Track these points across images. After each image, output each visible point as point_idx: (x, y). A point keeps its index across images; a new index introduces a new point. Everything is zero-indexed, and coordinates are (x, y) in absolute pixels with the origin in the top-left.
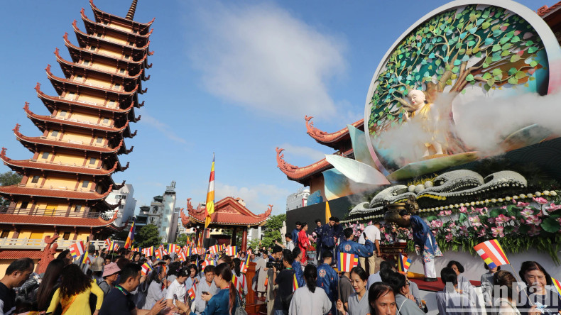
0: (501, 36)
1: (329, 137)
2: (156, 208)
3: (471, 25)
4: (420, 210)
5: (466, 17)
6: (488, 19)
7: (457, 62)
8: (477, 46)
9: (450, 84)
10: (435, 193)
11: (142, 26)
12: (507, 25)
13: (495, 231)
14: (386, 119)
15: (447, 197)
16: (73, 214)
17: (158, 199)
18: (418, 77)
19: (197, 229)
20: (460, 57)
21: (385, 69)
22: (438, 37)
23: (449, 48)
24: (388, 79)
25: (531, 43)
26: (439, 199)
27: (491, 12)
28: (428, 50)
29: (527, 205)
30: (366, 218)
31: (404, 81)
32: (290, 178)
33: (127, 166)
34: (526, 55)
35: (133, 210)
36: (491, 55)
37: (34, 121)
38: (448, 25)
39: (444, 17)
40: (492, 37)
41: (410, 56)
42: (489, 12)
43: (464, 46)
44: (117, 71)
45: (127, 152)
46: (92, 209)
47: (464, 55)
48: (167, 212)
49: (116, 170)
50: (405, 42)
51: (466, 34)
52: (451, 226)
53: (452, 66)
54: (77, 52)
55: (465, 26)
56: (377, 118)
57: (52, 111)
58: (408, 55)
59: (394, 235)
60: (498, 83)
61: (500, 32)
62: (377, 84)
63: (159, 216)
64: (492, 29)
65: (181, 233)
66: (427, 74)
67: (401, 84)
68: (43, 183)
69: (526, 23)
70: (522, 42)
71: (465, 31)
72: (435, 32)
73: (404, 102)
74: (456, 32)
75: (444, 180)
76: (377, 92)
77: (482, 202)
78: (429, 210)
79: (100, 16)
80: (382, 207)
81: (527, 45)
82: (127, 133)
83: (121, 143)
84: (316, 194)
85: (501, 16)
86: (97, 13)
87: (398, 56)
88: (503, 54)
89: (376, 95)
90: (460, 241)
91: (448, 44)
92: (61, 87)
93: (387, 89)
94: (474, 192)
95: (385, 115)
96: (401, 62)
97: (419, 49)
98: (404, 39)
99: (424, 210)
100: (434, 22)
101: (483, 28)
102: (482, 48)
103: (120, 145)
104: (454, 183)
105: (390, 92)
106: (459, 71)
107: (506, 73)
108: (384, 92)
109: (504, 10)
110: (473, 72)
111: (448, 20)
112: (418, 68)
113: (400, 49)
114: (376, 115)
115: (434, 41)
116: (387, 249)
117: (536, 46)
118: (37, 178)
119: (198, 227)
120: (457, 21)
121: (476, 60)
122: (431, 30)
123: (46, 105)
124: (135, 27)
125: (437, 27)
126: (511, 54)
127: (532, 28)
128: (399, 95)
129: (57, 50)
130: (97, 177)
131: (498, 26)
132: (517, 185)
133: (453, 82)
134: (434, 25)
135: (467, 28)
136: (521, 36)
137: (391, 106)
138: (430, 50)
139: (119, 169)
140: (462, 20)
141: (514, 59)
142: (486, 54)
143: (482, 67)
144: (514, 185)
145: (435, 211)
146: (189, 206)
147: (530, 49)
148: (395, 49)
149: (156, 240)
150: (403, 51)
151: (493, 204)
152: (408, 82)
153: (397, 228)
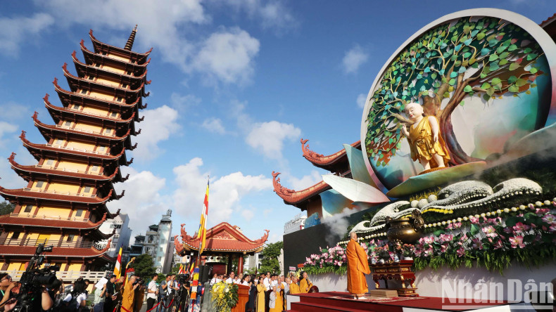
0: (498, 45)
1: (325, 160)
2: (151, 237)
3: (466, 37)
4: (426, 226)
5: (460, 30)
6: (482, 30)
7: (454, 74)
8: (473, 57)
9: (447, 96)
10: (440, 207)
11: (140, 56)
12: (502, 34)
13: (514, 241)
14: (384, 136)
15: (454, 210)
16: (65, 245)
17: (154, 228)
18: (414, 92)
19: (192, 256)
20: (456, 69)
21: (380, 86)
22: (432, 51)
23: (444, 61)
24: (384, 96)
25: (530, 50)
26: (446, 212)
27: (485, 23)
28: (423, 64)
29: (547, 211)
30: (367, 237)
31: (400, 96)
32: (287, 203)
33: (123, 194)
34: (525, 62)
35: (128, 240)
36: (488, 65)
37: (30, 150)
38: (442, 38)
39: (437, 31)
40: (488, 47)
41: (405, 71)
42: (483, 23)
43: (460, 58)
44: (114, 100)
45: (123, 180)
46: (85, 238)
47: (460, 67)
48: (163, 241)
49: (111, 199)
50: (399, 59)
51: (461, 46)
52: (462, 239)
53: (448, 78)
54: (76, 81)
55: (459, 39)
56: (373, 135)
57: (48, 139)
58: (402, 70)
59: (399, 253)
60: (498, 93)
61: (496, 42)
62: (373, 101)
63: (154, 246)
64: (488, 39)
65: (177, 263)
66: (423, 88)
67: (397, 99)
68: (36, 212)
69: (523, 31)
70: (519, 50)
71: (460, 43)
72: (429, 46)
73: (401, 117)
74: (451, 45)
75: (450, 193)
76: (373, 109)
77: (494, 213)
78: (435, 225)
79: (99, 47)
80: (384, 225)
81: (525, 52)
82: (123, 161)
83: (117, 170)
84: (314, 217)
85: (495, 26)
86: (96, 44)
87: (392, 73)
88: (502, 63)
89: (372, 113)
90: (473, 255)
91: (443, 57)
92: (58, 116)
93: (383, 106)
94: (483, 203)
95: (382, 131)
96: (396, 79)
97: (414, 64)
98: (398, 56)
99: (430, 225)
100: (428, 37)
101: (479, 39)
102: (479, 59)
103: (116, 172)
104: (461, 194)
105: (386, 109)
106: (456, 83)
107: (506, 82)
108: (380, 109)
109: (499, 19)
110: (471, 83)
111: (442, 34)
112: (414, 83)
113: (395, 66)
114: (373, 133)
115: (428, 56)
116: (392, 268)
117: (535, 53)
118: (30, 207)
119: (192, 254)
120: (451, 35)
121: (472, 71)
122: (424, 45)
123: (43, 134)
124: (133, 57)
125: (431, 41)
126: (510, 63)
127: (529, 35)
128: (396, 111)
129: (56, 80)
130: (92, 206)
131: (493, 36)
132: (532, 192)
133: (451, 95)
134: (428, 39)
135: (461, 40)
136: (518, 44)
137: (388, 122)
138: (425, 64)
139: (114, 197)
140: (456, 33)
141: (513, 67)
142: (483, 65)
143: (480, 77)
144: (527, 192)
145: (442, 225)
146: (183, 232)
147: (529, 56)
148: (390, 66)
149: (151, 270)
150: (398, 67)
151: (506, 213)
152: (404, 97)
153: (402, 245)
